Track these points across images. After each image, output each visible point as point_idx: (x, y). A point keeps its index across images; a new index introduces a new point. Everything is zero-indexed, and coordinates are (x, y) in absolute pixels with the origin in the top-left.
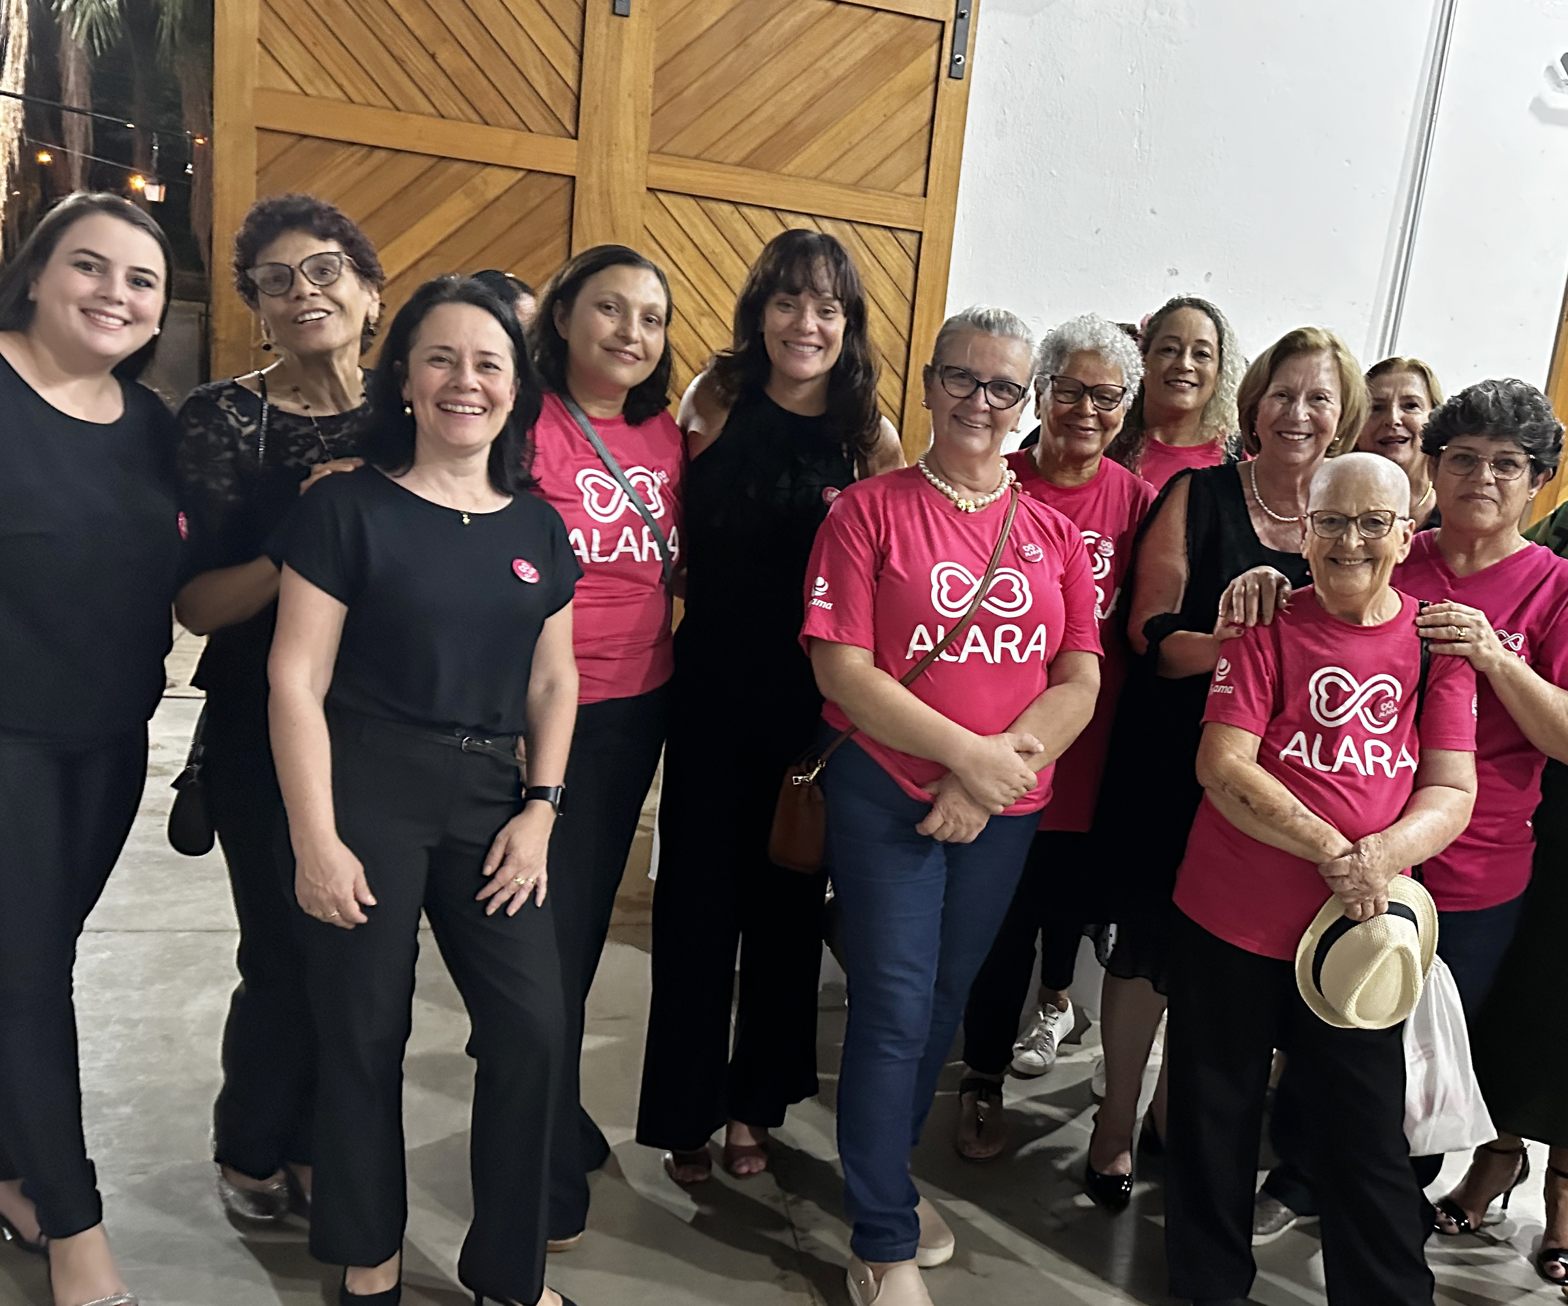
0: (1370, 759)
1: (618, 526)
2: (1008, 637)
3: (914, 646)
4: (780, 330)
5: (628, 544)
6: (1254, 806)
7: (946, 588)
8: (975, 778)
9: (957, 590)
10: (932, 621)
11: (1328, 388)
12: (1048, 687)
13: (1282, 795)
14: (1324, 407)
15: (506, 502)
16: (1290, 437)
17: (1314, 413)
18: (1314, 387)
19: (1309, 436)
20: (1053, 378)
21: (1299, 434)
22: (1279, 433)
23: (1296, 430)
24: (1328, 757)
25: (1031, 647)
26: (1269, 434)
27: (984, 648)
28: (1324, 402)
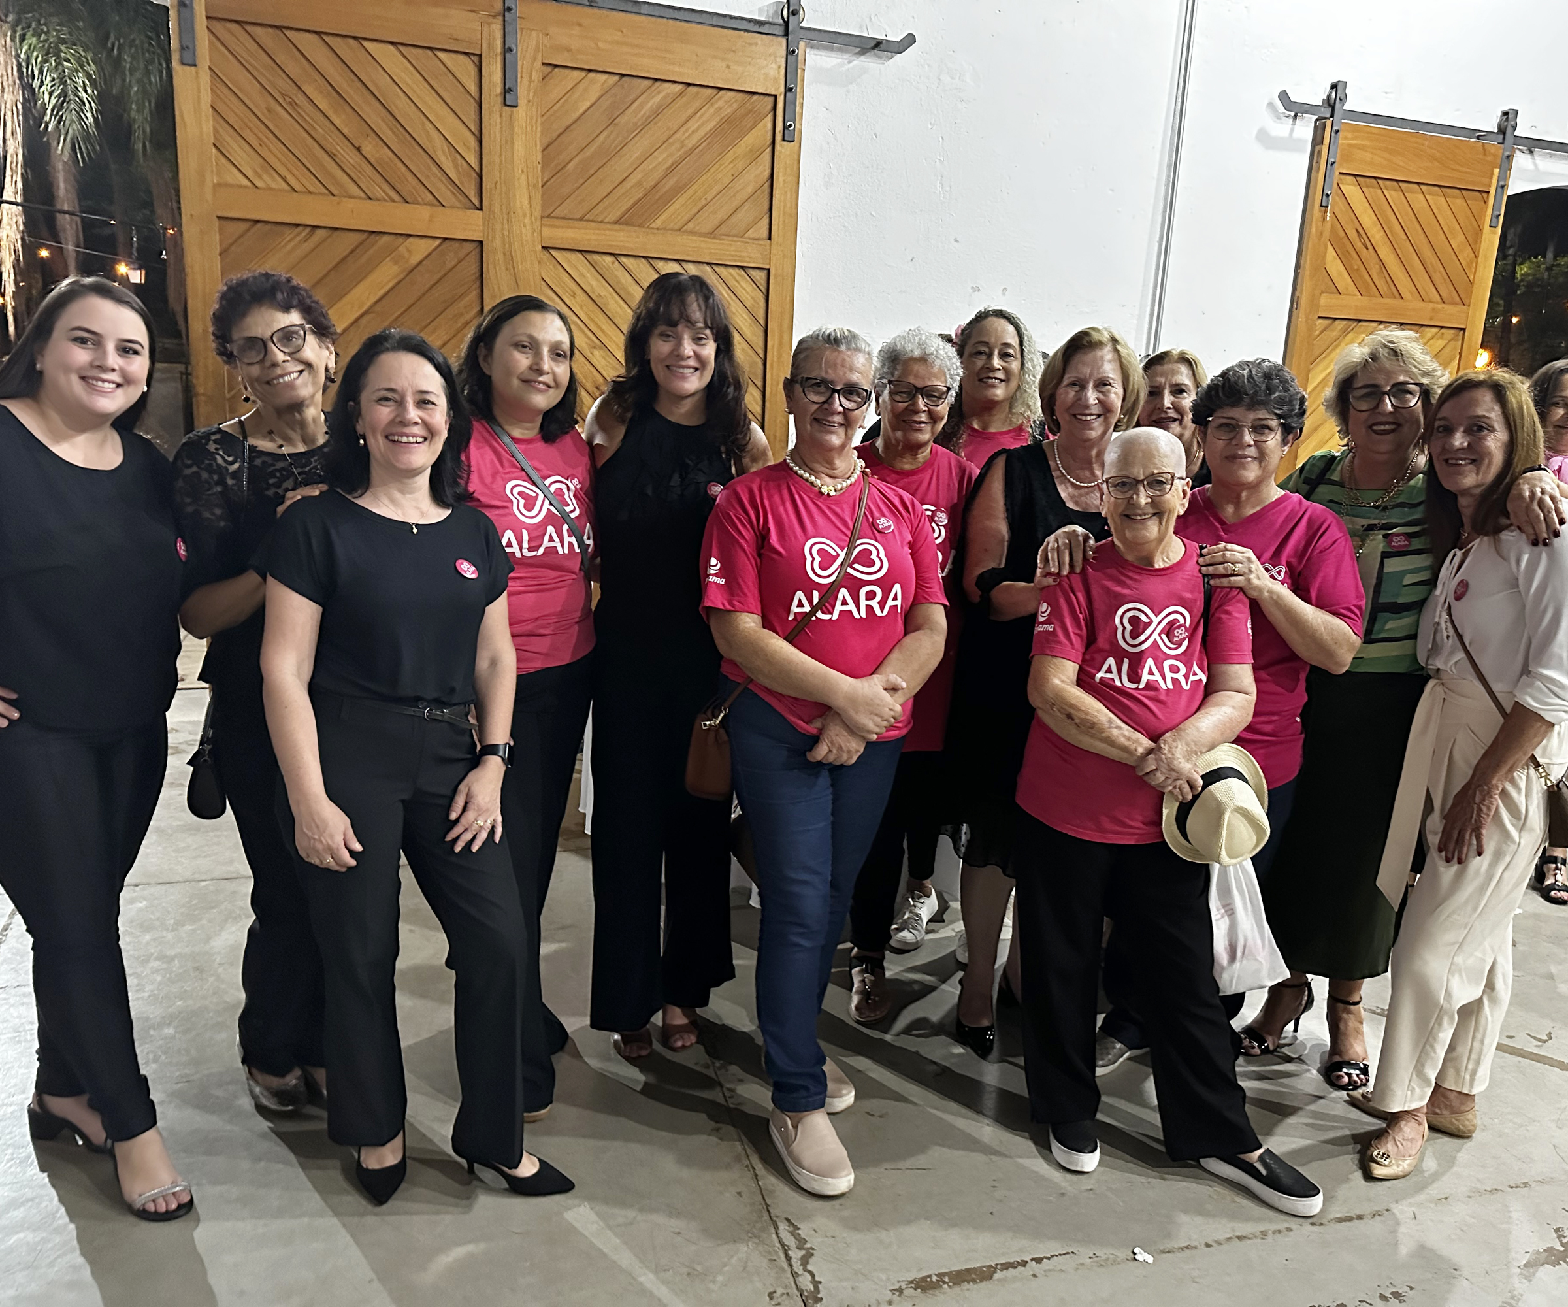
0: (1169, 675)
1: (542, 526)
2: (871, 595)
3: (795, 609)
4: (664, 356)
5: (551, 539)
6: (1077, 721)
7: (818, 559)
8: (852, 713)
9: (827, 560)
10: (809, 587)
11: (1111, 376)
12: (906, 634)
13: (1099, 711)
14: (1109, 391)
15: (448, 512)
16: (1084, 418)
17: (1101, 397)
18: (1100, 376)
19: (1099, 416)
20: (890, 382)
21: (1091, 415)
22: (1075, 415)
23: (1087, 412)
24: (1134, 677)
25: (890, 603)
26: (1067, 417)
27: (851, 606)
28: (1109, 387)
